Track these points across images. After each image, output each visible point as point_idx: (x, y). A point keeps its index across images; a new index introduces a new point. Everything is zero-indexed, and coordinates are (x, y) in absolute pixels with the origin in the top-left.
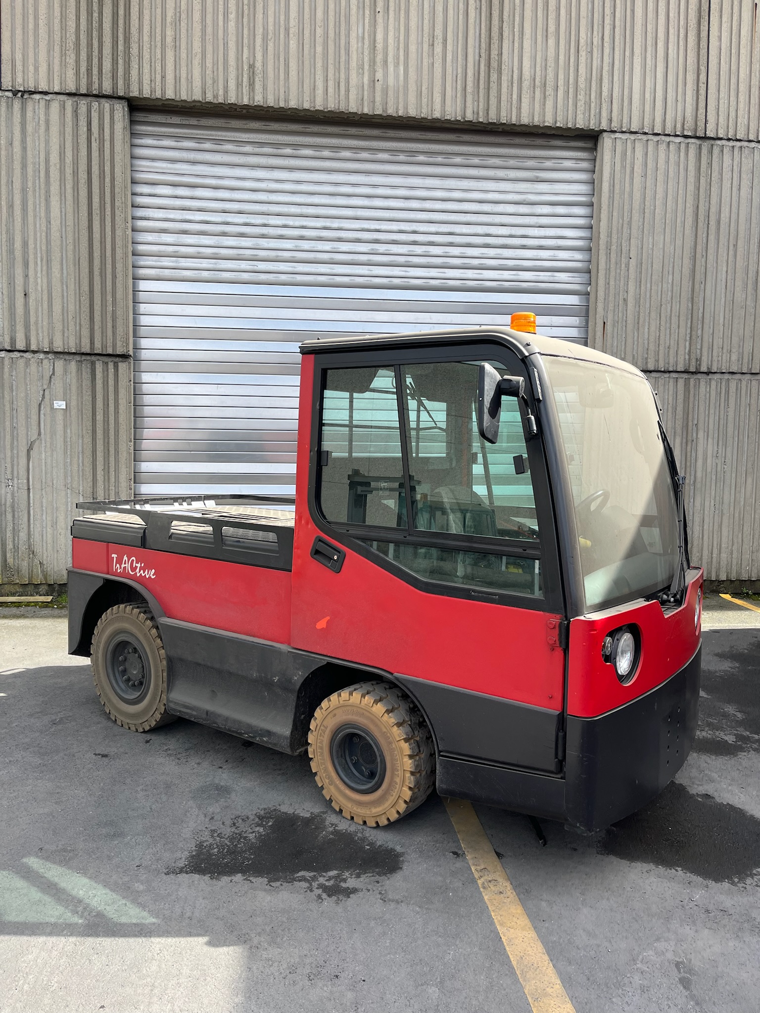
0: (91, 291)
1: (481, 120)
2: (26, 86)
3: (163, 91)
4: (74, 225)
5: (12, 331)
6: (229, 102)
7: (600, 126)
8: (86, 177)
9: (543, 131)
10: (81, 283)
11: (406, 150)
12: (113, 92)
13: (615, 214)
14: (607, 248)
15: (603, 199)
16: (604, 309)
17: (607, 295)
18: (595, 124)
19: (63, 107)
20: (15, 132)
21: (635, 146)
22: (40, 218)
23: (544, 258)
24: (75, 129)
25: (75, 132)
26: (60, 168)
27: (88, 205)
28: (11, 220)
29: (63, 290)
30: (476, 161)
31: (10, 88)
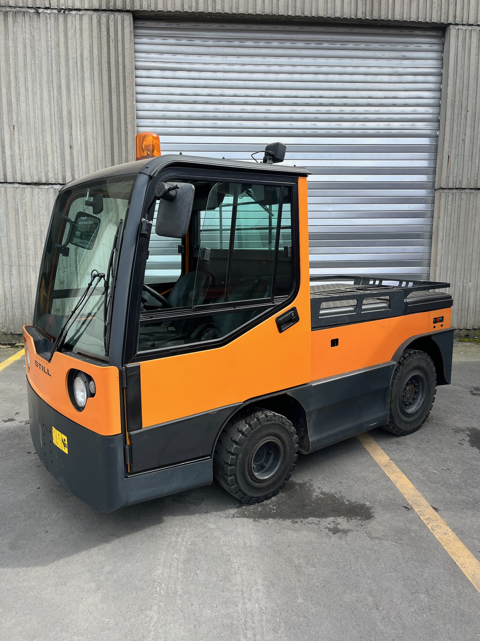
0: (112, 144)
1: (367, 18)
2: (66, 5)
3: (156, 6)
4: (100, 99)
5: (63, 171)
6: (199, 11)
7: (448, 21)
8: (106, 66)
9: (409, 25)
10: (106, 138)
11: (316, 40)
12: (123, 7)
13: (458, 81)
14: (452, 104)
15: (450, 70)
16: (449, 147)
17: (451, 136)
18: (444, 19)
19: (91, 19)
20: (60, 37)
21: (471, 34)
22: (78, 95)
23: (407, 112)
24: (99, 34)
25: (99, 36)
26: (90, 60)
27: (109, 85)
28: (60, 97)
29: (94, 143)
30: (363, 46)
31: (56, 7)
